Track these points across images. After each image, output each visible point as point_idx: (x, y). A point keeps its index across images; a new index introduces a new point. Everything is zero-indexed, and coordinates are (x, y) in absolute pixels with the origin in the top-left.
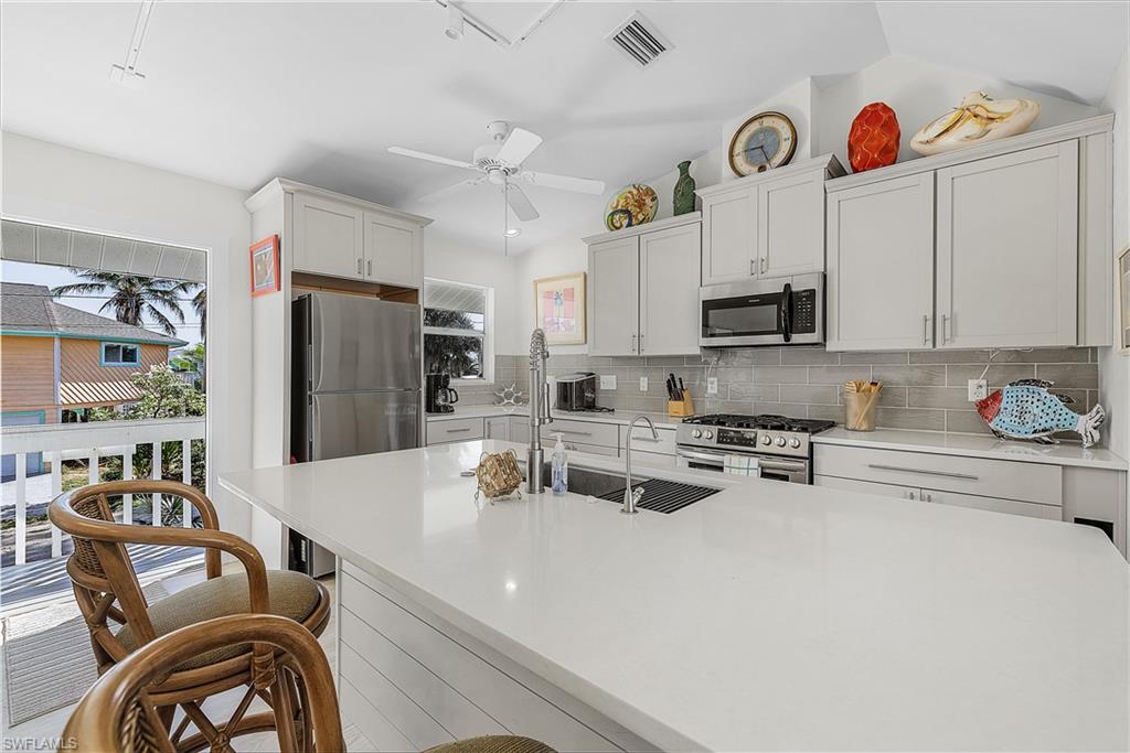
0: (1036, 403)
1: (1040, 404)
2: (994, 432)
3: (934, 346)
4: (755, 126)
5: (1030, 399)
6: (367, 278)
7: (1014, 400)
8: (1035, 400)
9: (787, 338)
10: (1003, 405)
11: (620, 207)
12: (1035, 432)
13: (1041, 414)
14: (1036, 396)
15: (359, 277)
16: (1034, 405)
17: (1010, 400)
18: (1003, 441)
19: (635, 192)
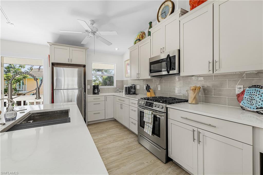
0: (258, 96)
1: (259, 96)
2: (241, 107)
3: (213, 73)
4: (163, 6)
5: (255, 94)
6: (71, 63)
7: (249, 94)
8: (257, 94)
9: (168, 72)
10: (245, 96)
11: (138, 39)
12: (257, 108)
13: (259, 101)
14: (258, 93)
15: (69, 63)
16: (257, 97)
17: (248, 94)
18: (244, 111)
19: (141, 34)
